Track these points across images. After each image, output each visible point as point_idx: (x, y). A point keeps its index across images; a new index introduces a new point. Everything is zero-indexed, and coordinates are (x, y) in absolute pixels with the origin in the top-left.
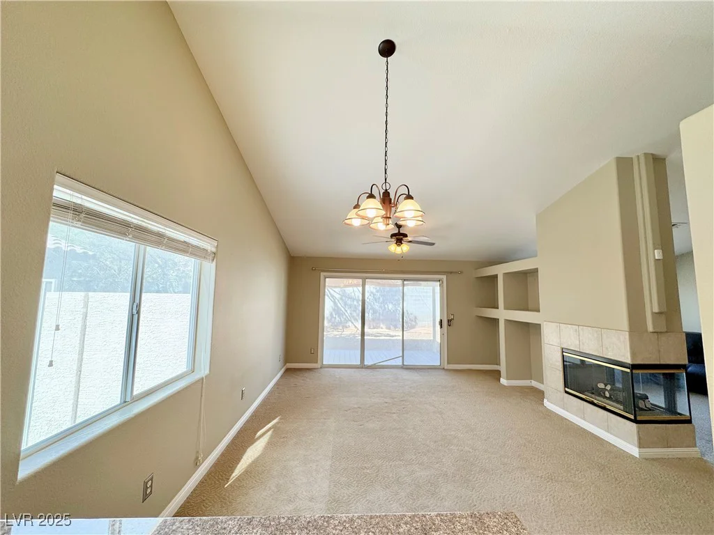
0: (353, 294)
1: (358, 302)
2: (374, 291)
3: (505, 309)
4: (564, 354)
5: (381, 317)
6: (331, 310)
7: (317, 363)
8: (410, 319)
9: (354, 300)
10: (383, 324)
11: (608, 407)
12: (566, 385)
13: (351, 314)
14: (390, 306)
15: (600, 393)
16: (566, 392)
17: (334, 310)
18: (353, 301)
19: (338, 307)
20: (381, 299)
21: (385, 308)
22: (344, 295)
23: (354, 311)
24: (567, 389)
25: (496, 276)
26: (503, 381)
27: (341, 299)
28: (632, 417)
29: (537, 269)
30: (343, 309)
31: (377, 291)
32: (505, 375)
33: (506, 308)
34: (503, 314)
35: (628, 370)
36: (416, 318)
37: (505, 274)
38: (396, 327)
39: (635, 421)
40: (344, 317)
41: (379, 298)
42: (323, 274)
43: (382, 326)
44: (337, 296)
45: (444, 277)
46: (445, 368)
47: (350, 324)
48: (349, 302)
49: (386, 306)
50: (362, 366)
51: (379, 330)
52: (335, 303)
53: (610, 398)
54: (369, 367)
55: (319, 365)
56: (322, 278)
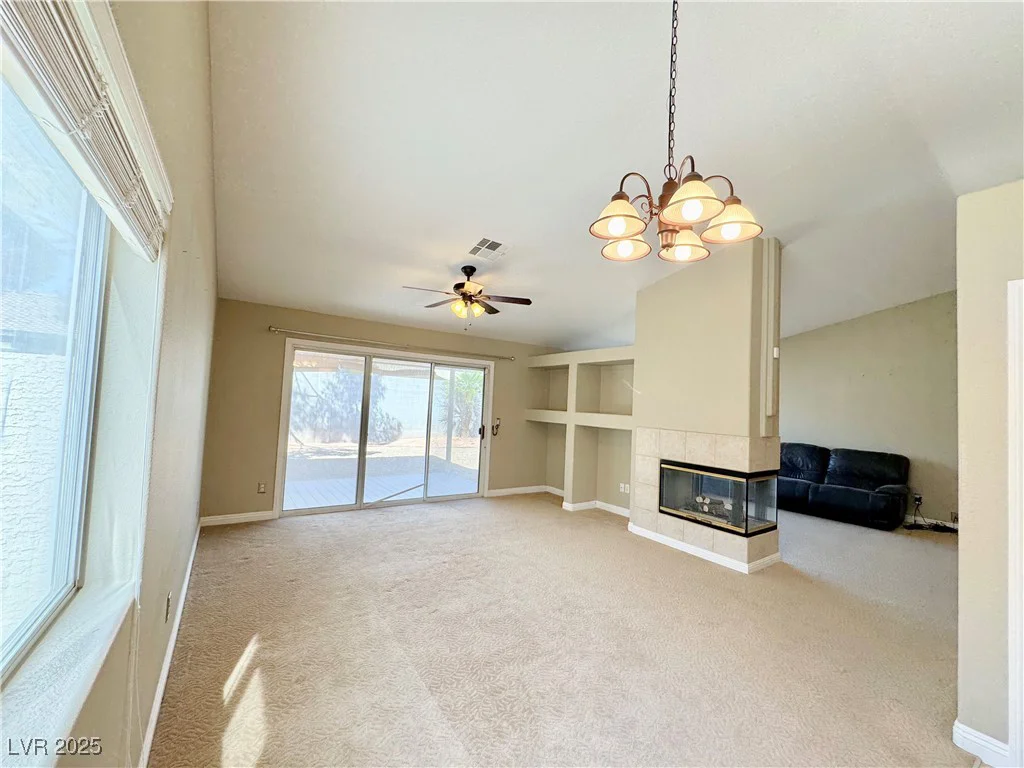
2: (335, 381)
3: (577, 411)
4: (663, 466)
5: (344, 424)
7: (271, 510)
8: (391, 427)
10: (348, 434)
11: (714, 524)
12: (661, 504)
15: (695, 508)
16: (661, 511)
20: (346, 394)
21: (352, 409)
24: (662, 508)
25: (566, 367)
26: (567, 506)
28: (743, 531)
29: (633, 360)
31: (340, 382)
32: (570, 499)
33: (579, 410)
34: (572, 418)
35: (744, 480)
36: (399, 425)
37: (581, 365)
39: (746, 535)
41: (342, 393)
42: (290, 342)
43: (345, 437)
45: (492, 364)
46: (486, 495)
50: (360, 506)
51: (341, 445)
53: (710, 513)
54: (371, 507)
55: (277, 512)
56: (289, 349)
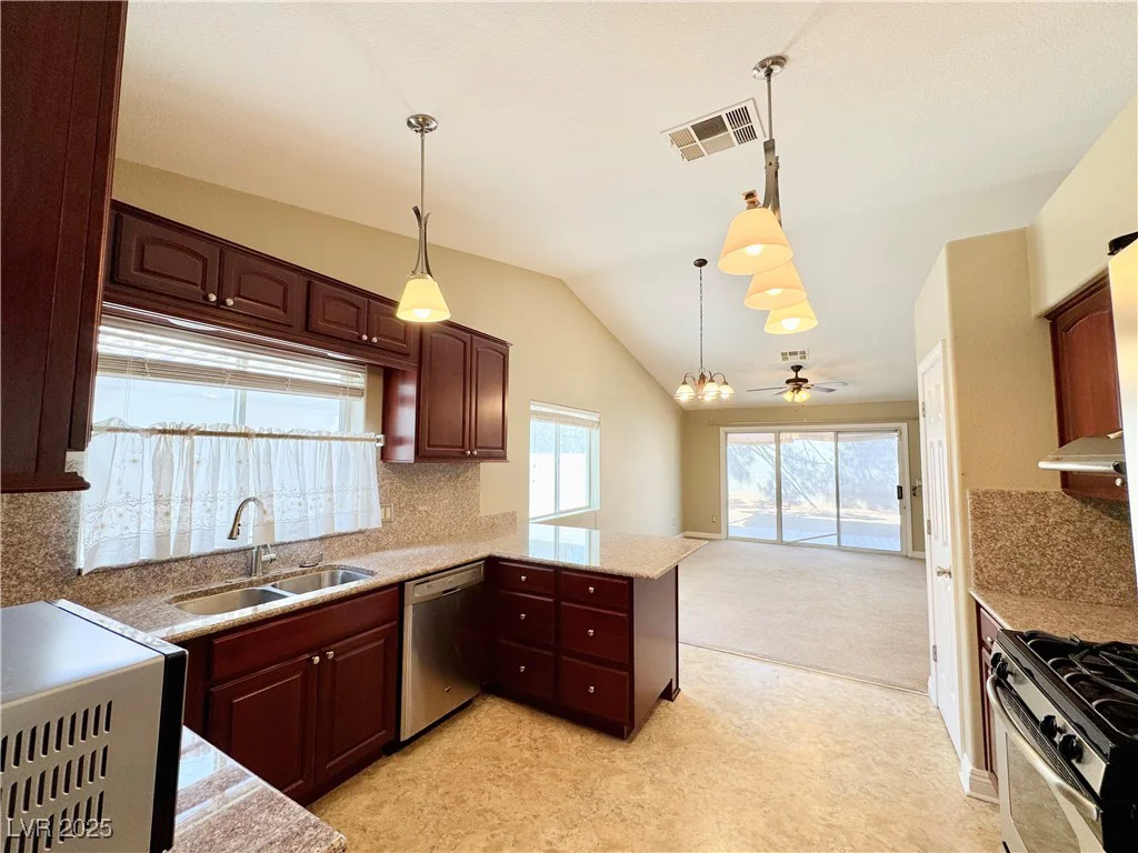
0: (805, 453)
7: (720, 533)
13: (803, 484)
14: (874, 472)
18: (806, 463)
21: (864, 477)
23: (808, 479)
30: (789, 477)
38: (887, 507)
40: (792, 488)
42: (722, 430)
43: (859, 503)
45: (904, 426)
46: (910, 556)
47: (802, 498)
48: (798, 465)
49: (867, 472)
50: (780, 542)
54: (788, 544)
55: (723, 535)
56: (722, 434)
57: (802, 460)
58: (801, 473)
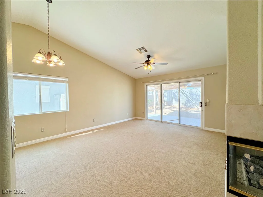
1: (199, 97)
6: (186, 100)
9: (196, 96)
13: (195, 102)
17: (187, 100)
19: (189, 99)
22: (191, 94)
27: (190, 95)
40: (192, 103)
44: (188, 94)
45: (203, 78)
46: (204, 129)
47: (195, 107)
48: (194, 97)
50: (161, 122)
52: (187, 97)
54: (164, 122)
55: (145, 118)
56: (145, 86)
57: (195, 95)
58: (195, 99)
